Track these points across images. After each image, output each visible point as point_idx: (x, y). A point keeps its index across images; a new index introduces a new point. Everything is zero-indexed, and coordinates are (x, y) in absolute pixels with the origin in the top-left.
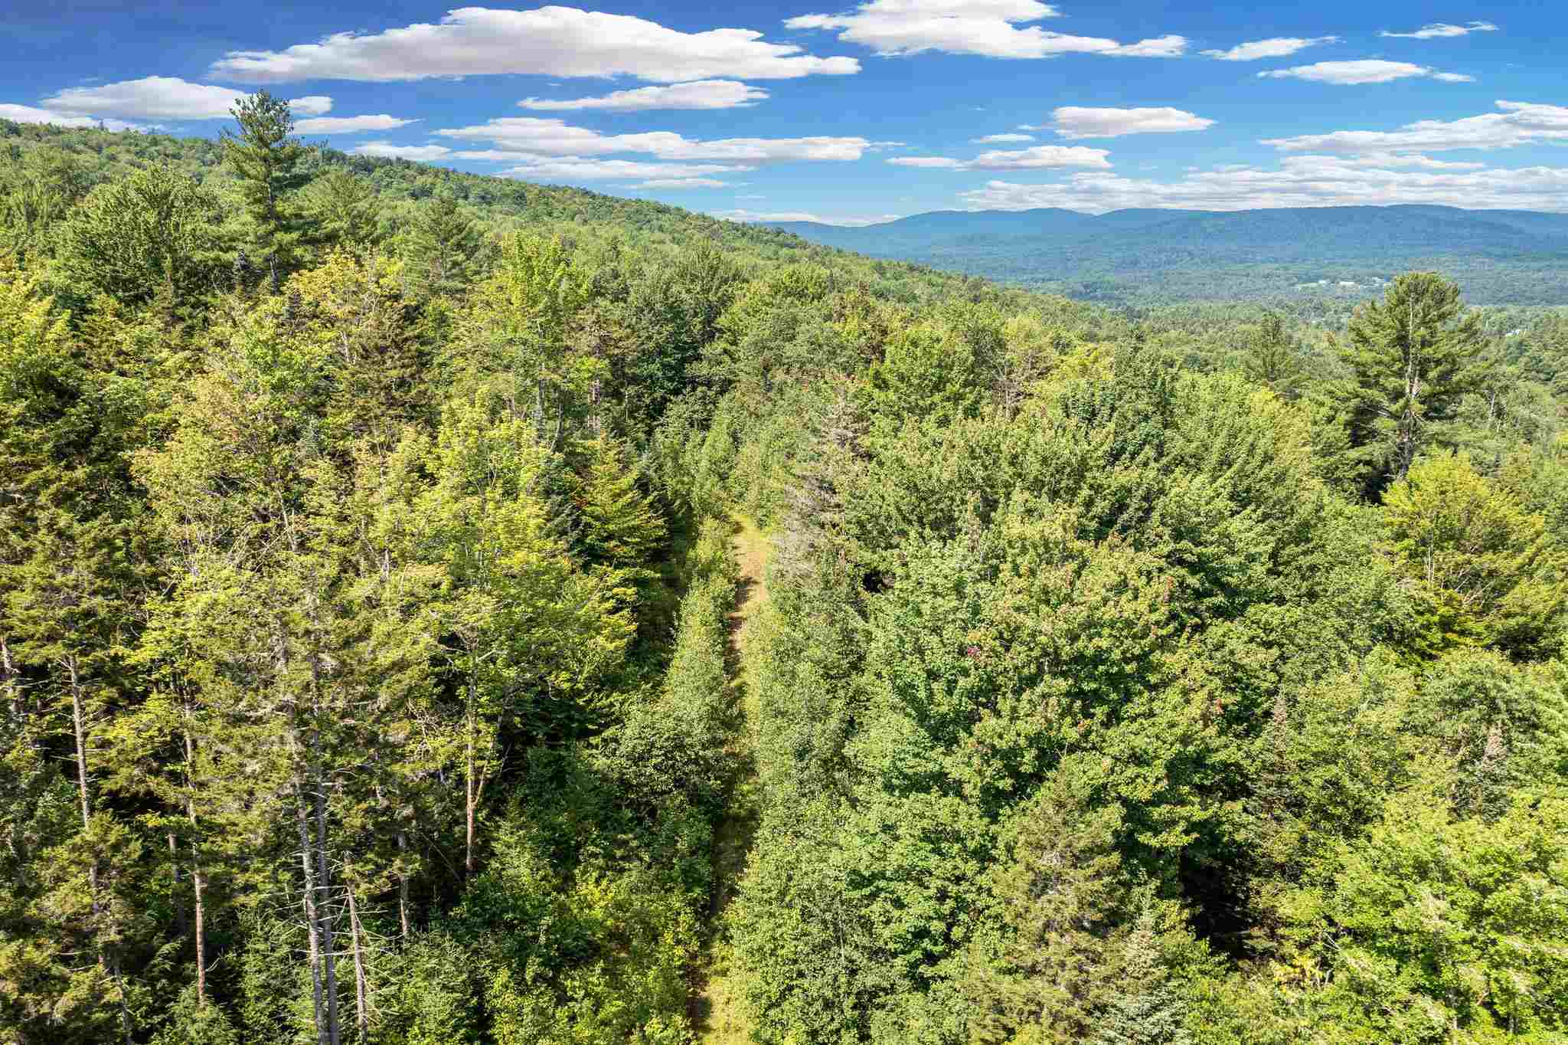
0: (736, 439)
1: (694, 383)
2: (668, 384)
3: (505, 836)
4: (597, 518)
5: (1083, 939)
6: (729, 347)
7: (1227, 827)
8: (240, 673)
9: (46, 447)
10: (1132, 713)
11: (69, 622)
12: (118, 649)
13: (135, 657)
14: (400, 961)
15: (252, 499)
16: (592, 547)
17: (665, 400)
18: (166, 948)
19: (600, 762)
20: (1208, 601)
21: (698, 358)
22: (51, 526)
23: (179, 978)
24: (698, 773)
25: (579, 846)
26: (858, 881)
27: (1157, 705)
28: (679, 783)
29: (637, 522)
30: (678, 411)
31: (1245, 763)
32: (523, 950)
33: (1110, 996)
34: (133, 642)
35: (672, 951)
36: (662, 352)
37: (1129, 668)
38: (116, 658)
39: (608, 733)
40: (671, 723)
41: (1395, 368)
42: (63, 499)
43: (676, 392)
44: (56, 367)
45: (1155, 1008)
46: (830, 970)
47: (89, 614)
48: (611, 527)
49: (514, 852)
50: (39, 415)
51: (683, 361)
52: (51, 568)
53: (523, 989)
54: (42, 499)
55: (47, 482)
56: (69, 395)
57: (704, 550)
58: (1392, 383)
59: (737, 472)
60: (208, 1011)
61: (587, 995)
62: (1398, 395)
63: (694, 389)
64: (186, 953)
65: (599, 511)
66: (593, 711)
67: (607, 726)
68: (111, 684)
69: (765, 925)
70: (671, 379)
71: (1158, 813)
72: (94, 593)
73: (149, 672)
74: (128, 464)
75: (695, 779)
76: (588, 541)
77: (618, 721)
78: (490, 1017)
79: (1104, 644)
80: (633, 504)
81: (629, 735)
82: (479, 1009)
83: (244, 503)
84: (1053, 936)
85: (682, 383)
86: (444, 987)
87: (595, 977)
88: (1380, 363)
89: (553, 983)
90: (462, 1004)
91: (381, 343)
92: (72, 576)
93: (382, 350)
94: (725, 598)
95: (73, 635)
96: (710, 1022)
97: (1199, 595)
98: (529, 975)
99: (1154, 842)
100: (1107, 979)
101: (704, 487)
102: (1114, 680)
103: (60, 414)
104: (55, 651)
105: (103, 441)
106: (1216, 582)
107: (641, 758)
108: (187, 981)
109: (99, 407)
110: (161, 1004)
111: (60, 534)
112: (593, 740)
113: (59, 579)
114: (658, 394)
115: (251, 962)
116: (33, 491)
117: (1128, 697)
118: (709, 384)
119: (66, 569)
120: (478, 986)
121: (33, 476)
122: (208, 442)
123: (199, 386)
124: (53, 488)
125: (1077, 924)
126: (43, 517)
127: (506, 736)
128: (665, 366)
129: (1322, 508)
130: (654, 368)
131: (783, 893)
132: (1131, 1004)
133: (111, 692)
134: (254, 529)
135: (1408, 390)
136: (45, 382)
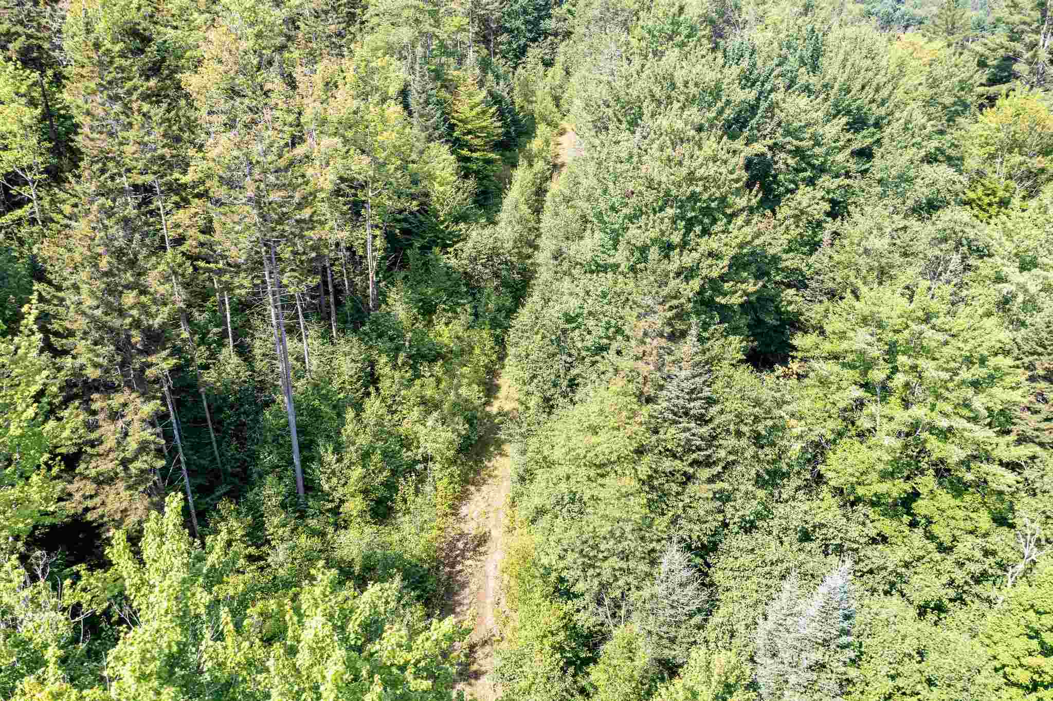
0: (568, 73)
1: (546, 34)
2: (528, 35)
3: (393, 295)
4: (460, 121)
5: (663, 342)
6: (571, 8)
7: (785, 303)
8: (230, 183)
9: (134, 69)
10: (716, 230)
11: (152, 161)
12: (176, 175)
13: (184, 179)
14: (330, 348)
15: (247, 101)
16: (457, 139)
17: (526, 46)
18: (215, 330)
19: (453, 262)
20: (802, 175)
21: (550, 16)
22: (139, 111)
23: (221, 344)
24: (507, 270)
25: (436, 304)
26: (569, 319)
27: (731, 227)
28: (496, 275)
29: (484, 124)
30: (534, 52)
31: (805, 269)
32: (398, 349)
33: (674, 370)
34: (185, 172)
35: (481, 357)
36: (525, 12)
37: (713, 205)
38: (176, 180)
39: (457, 246)
40: (491, 240)
41: (1033, 27)
42: (145, 97)
43: (534, 40)
44: (139, 24)
45: (694, 377)
46: (556, 367)
47: (162, 157)
48: (469, 127)
49: (398, 304)
50: (132, 52)
51: (541, 18)
52: (142, 132)
53: (395, 367)
54: (134, 97)
55: (135, 88)
56: (147, 40)
57: (535, 145)
58: (1029, 38)
59: (566, 95)
60: (235, 360)
61: (432, 375)
62: (1033, 46)
63: (546, 38)
64: (224, 335)
65: (462, 117)
66: (450, 233)
67: (458, 242)
68: (177, 194)
69: (524, 343)
70: (530, 31)
71: (727, 286)
72: (163, 147)
73: (193, 187)
74: (180, 81)
75: (504, 273)
76: (455, 134)
77: (464, 239)
78: (378, 379)
79: (698, 190)
80: (484, 112)
81: (468, 248)
82: (372, 374)
83: (242, 103)
84: (648, 340)
85: (538, 35)
86: (353, 361)
87: (438, 368)
88: (1024, 23)
89: (414, 367)
90: (362, 370)
91: (325, 8)
92: (152, 137)
93: (326, 12)
94: (543, 173)
95: (155, 168)
96: (499, 395)
97: (798, 171)
98: (400, 362)
99: (723, 302)
100: (674, 362)
101: (542, 104)
102: (707, 211)
103: (143, 51)
104: (149, 178)
105: (168, 67)
106: (809, 164)
107: (475, 259)
108: (224, 346)
109: (163, 49)
110: (213, 355)
111: (144, 115)
112: (449, 250)
113: (146, 138)
114: (522, 41)
115: (257, 343)
116: (129, 93)
117: (714, 221)
118: (556, 35)
119: (148, 133)
120: (372, 364)
121: (129, 85)
122: (221, 68)
123: (212, 35)
124: (139, 91)
125: (661, 335)
126: (135, 106)
127: (389, 237)
128: (527, 22)
129: (910, 122)
130: (518, 23)
131: (532, 327)
132: (683, 374)
133: (175, 198)
134: (247, 118)
135: (1041, 43)
136: (134, 33)
